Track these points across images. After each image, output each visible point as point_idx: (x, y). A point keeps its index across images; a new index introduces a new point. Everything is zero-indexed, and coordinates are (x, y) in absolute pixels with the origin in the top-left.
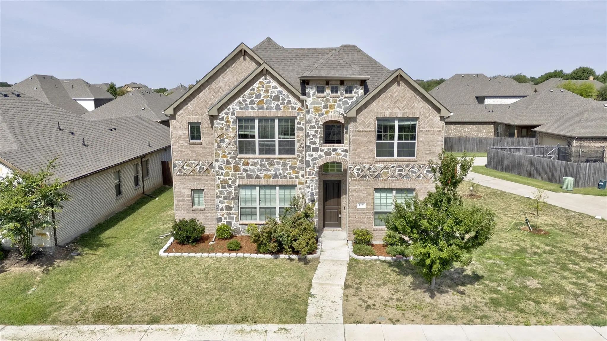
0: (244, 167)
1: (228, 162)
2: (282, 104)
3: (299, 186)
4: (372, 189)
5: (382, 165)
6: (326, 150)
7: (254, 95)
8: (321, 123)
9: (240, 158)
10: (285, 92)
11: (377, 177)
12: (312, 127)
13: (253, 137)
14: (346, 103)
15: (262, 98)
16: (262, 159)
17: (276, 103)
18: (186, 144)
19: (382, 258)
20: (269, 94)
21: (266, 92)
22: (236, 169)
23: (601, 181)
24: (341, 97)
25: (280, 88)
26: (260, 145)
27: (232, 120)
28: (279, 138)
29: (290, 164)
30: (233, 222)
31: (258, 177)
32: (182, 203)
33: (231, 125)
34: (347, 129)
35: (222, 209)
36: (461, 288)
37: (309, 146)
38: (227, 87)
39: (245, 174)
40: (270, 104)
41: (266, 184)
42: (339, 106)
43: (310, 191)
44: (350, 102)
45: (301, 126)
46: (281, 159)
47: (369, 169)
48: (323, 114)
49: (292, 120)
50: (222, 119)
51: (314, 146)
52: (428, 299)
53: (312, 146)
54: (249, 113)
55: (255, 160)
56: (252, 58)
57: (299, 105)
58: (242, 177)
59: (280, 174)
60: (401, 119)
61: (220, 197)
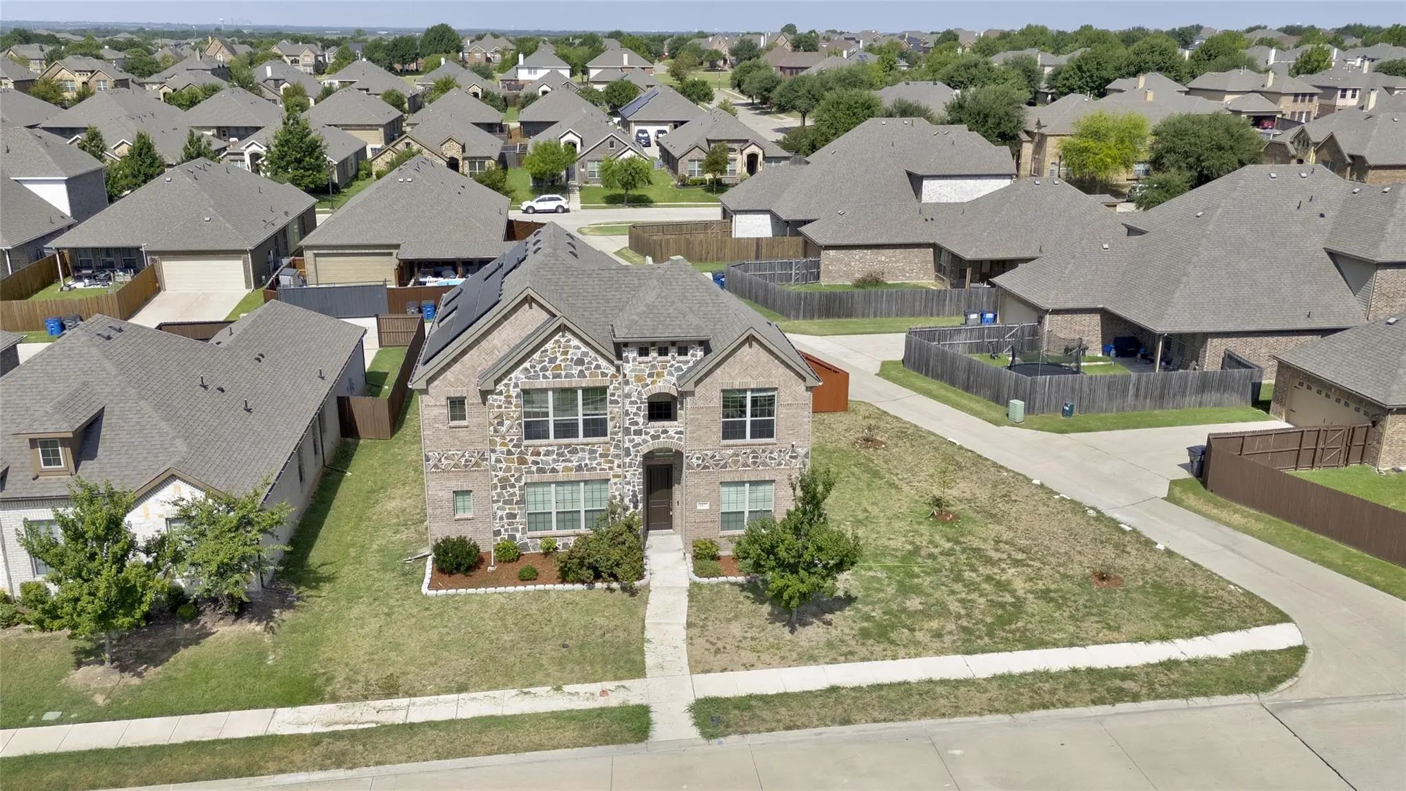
0: (533, 458)
1: (509, 452)
2: (587, 369)
3: (613, 481)
4: (718, 483)
5: (730, 452)
6: (652, 433)
7: (547, 359)
8: (645, 396)
9: (527, 447)
10: (592, 354)
11: (724, 466)
12: (632, 403)
13: (546, 414)
14: (679, 369)
15: (558, 362)
16: (560, 446)
17: (580, 368)
18: (445, 428)
19: (732, 579)
20: (569, 357)
21: (566, 353)
22: (522, 461)
23: (1066, 405)
24: (672, 362)
25: (584, 349)
26: (555, 425)
27: (514, 395)
28: (584, 415)
29: (600, 451)
30: (518, 535)
31: (553, 470)
32: (439, 511)
33: (514, 401)
34: (682, 403)
35: (501, 518)
36: (828, 617)
37: (628, 429)
38: (506, 347)
39: (534, 468)
40: (571, 369)
41: (566, 479)
42: (670, 374)
43: (631, 488)
44: (685, 368)
45: (616, 398)
46: (587, 445)
47: (713, 456)
48: (647, 385)
49: (603, 390)
50: (501, 393)
51: (636, 428)
52: (788, 636)
53: (633, 428)
54: (541, 383)
55: (550, 448)
56: (542, 307)
57: (612, 370)
58: (530, 472)
59: (586, 465)
60: (753, 390)
61: (498, 501)
